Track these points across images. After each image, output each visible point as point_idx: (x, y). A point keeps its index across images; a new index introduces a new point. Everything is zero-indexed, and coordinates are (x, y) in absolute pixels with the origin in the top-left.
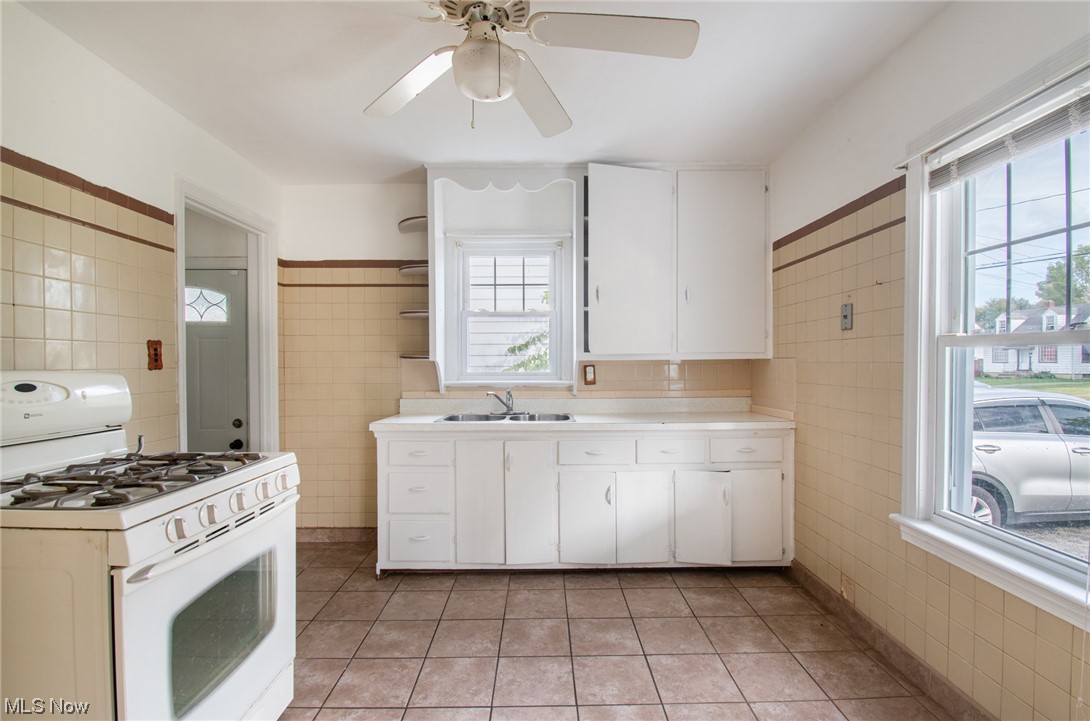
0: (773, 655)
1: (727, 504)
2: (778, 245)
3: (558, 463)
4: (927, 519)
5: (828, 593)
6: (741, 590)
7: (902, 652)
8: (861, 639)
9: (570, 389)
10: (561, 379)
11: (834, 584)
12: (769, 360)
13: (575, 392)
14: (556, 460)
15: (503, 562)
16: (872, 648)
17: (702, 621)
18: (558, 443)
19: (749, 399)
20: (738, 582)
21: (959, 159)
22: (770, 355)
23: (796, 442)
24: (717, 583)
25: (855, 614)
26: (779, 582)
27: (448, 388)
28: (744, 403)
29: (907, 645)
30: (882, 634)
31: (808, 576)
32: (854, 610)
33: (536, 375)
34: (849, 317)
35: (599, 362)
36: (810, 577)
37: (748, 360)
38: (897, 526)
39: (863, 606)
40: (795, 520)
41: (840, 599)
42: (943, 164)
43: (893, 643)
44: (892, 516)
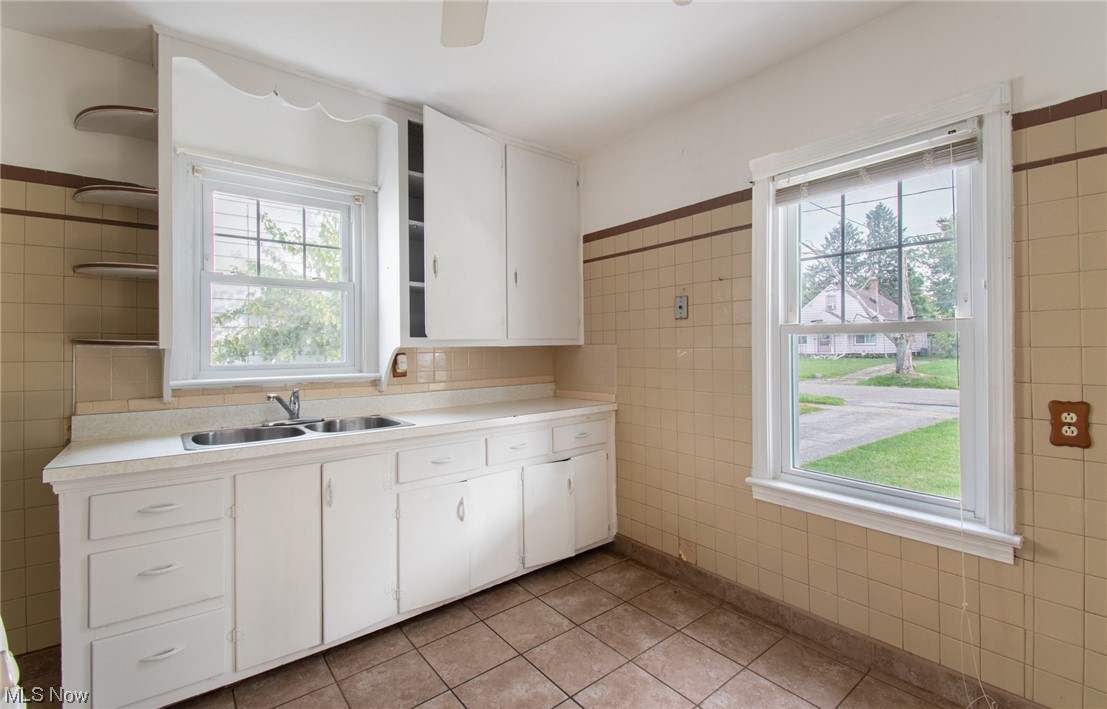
0: (670, 639)
1: (571, 493)
2: (588, 238)
3: (397, 481)
4: (775, 478)
5: (664, 559)
6: (590, 578)
7: (757, 597)
8: (709, 596)
9: (375, 383)
10: (361, 372)
11: (671, 548)
12: (579, 346)
13: (384, 387)
14: (394, 477)
15: (318, 642)
16: (723, 602)
17: (586, 626)
18: (397, 454)
19: (553, 386)
20: (583, 570)
21: (809, 182)
22: (582, 342)
23: (617, 423)
24: (564, 579)
25: (699, 573)
26: (611, 560)
27: (176, 392)
28: (549, 389)
29: (762, 590)
30: (731, 586)
31: (636, 546)
32: (697, 570)
33: (325, 366)
34: (685, 308)
35: (410, 349)
36: (640, 547)
37: (553, 346)
38: (749, 488)
39: (706, 564)
40: (617, 496)
41: (679, 561)
42: (792, 183)
43: (747, 592)
44: (748, 480)
